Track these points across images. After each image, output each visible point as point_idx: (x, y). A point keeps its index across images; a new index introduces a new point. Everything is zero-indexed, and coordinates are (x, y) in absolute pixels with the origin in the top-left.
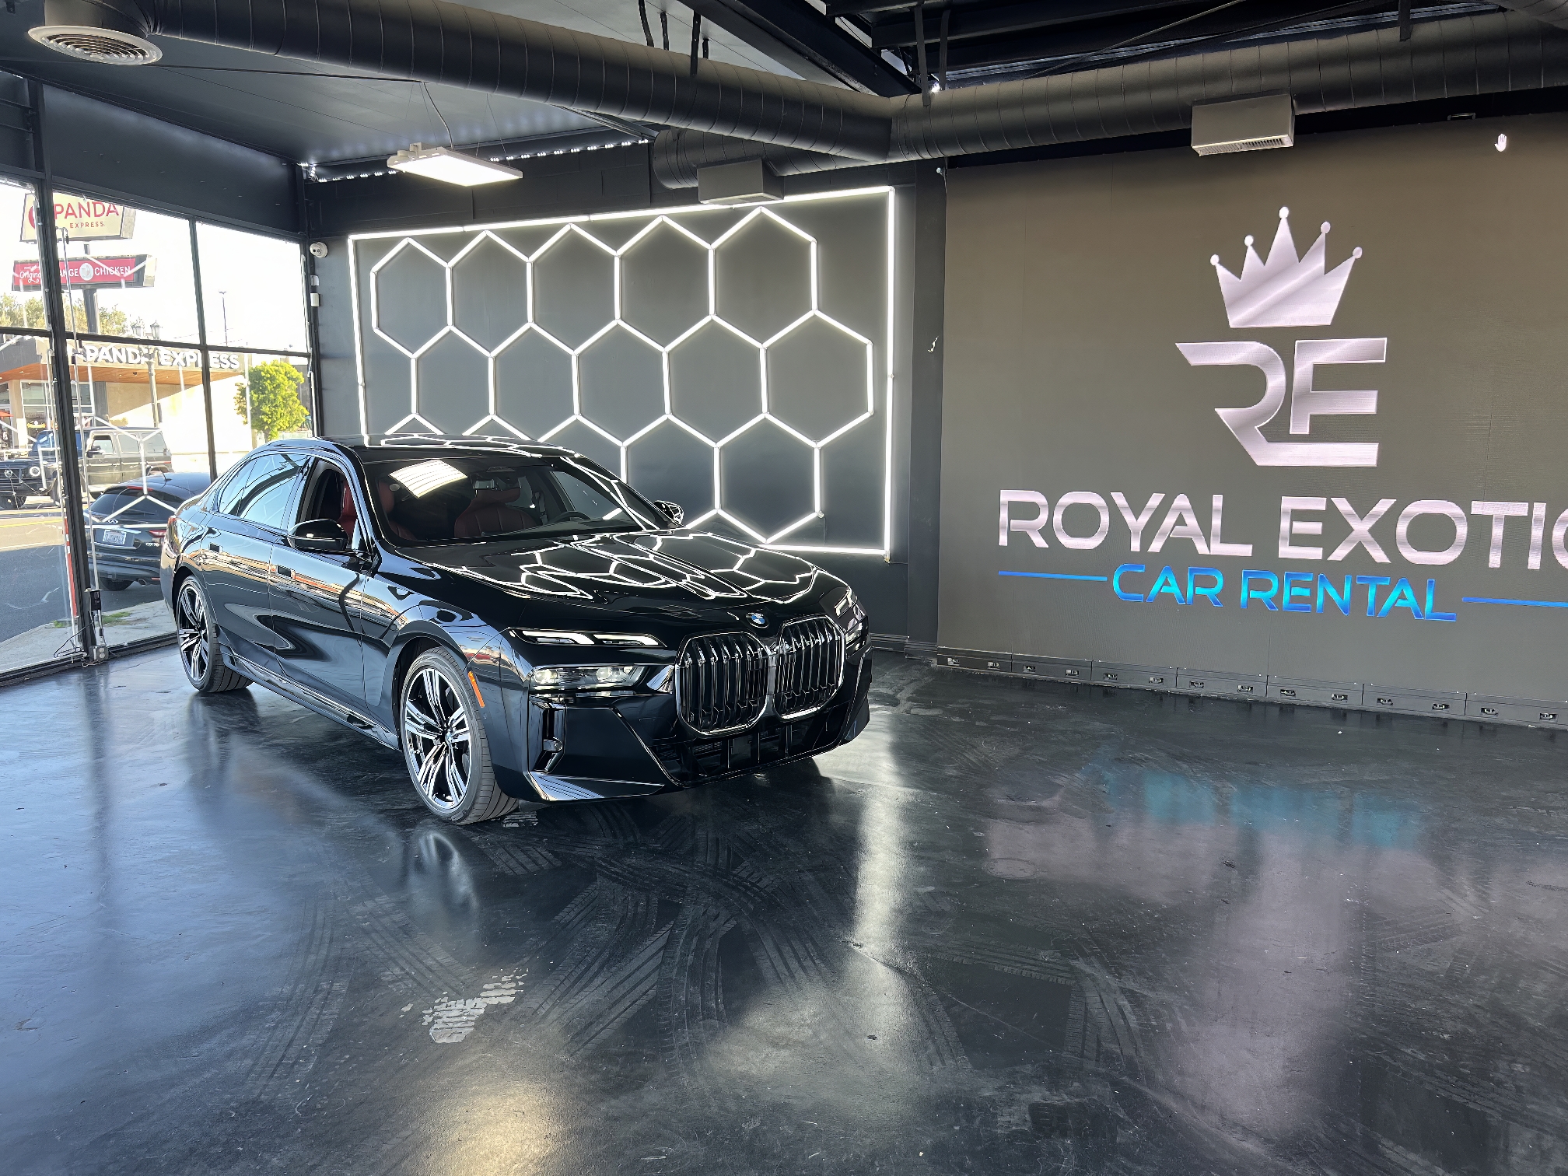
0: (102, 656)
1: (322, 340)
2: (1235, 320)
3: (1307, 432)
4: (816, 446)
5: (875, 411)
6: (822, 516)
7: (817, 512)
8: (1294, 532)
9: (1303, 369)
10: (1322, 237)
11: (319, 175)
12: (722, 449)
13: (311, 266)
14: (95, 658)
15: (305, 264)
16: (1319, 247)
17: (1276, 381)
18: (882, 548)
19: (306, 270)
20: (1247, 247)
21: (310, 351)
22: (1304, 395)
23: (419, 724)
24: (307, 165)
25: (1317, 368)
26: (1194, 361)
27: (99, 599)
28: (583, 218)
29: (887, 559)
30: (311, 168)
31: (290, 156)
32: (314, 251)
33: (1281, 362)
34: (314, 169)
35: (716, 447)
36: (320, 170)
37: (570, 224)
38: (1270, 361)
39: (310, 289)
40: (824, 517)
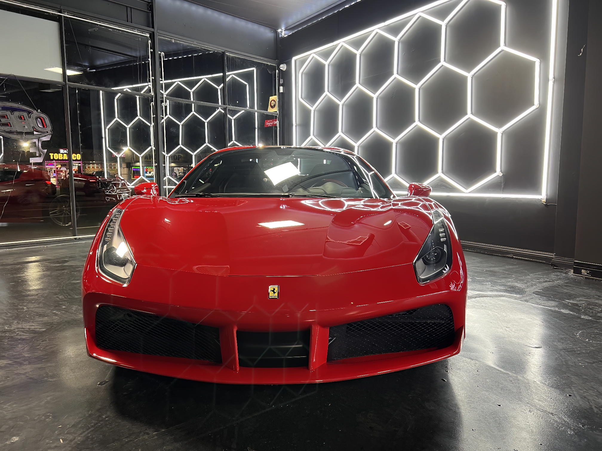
4: (499, 131)
5: (540, 104)
6: (501, 175)
7: (498, 172)
11: (285, 34)
12: (444, 138)
13: (280, 74)
18: (541, 194)
24: (280, 30)
28: (382, 24)
29: (544, 200)
31: (274, 26)
32: (281, 67)
34: (283, 31)
35: (441, 137)
36: (287, 32)
37: (376, 29)
39: (280, 85)
40: (503, 175)
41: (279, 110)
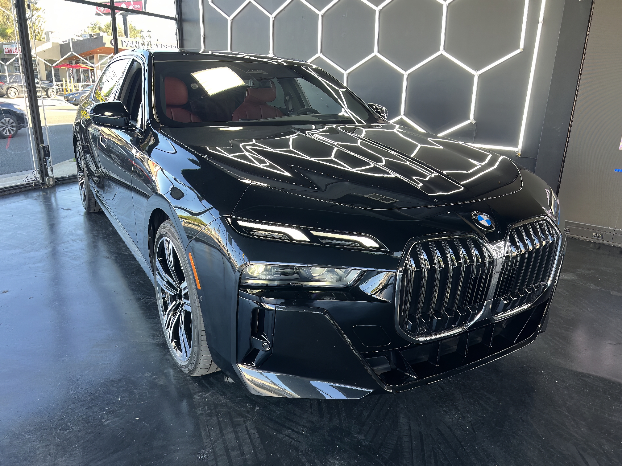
0: (51, 183)
4: (476, 74)
5: (525, 47)
6: (474, 122)
7: (471, 119)
12: (409, 75)
14: (47, 184)
18: (516, 146)
21: (177, 17)
23: (164, 280)
27: (49, 151)
29: (519, 153)
35: (405, 74)
40: (476, 123)
41: (178, 13)
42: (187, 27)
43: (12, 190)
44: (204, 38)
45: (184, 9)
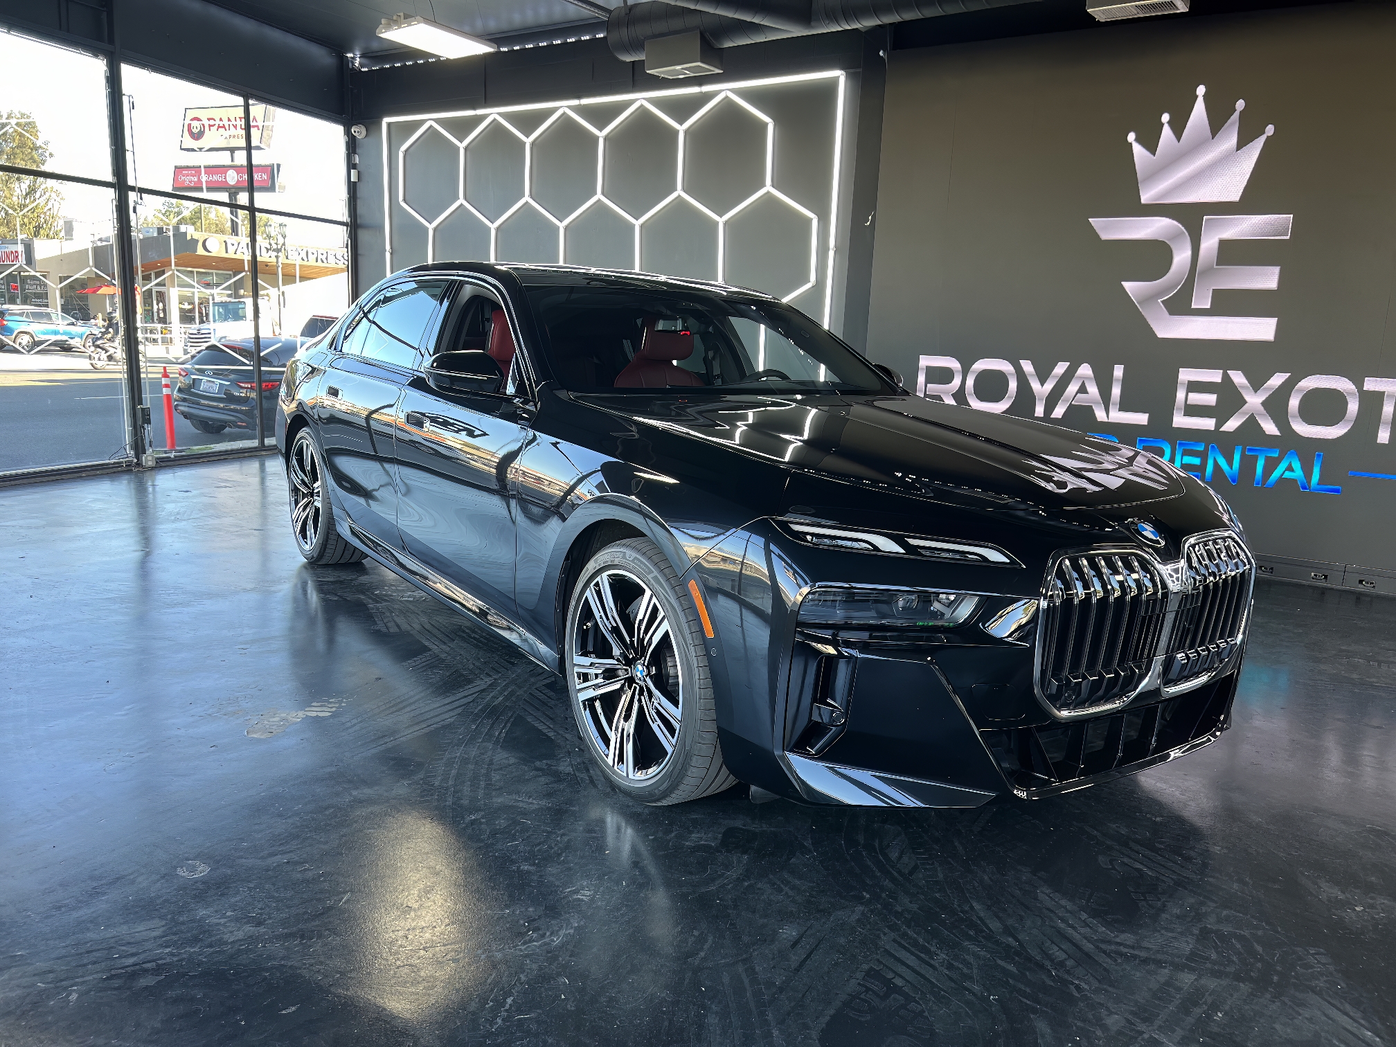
0: (150, 463)
1: (359, 211)
2: (1146, 197)
3: (1208, 307)
5: (816, 281)
8: (1188, 403)
9: (1209, 244)
10: (1236, 116)
11: (362, 65)
13: (352, 146)
14: (144, 465)
15: (347, 144)
16: (1233, 124)
17: (1181, 257)
19: (348, 149)
20: (1163, 125)
21: (349, 220)
22: (1208, 271)
24: (352, 55)
25: (1222, 243)
26: (1105, 236)
27: (149, 415)
28: (575, 102)
30: (355, 58)
31: (338, 47)
32: (355, 132)
33: (1189, 238)
34: (358, 59)
36: (365, 61)
37: (564, 107)
38: (1177, 236)
39: (351, 165)
41: (350, 216)
42: (363, 235)
43: (93, 470)
44: (391, 254)
45: (361, 210)
